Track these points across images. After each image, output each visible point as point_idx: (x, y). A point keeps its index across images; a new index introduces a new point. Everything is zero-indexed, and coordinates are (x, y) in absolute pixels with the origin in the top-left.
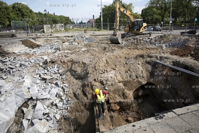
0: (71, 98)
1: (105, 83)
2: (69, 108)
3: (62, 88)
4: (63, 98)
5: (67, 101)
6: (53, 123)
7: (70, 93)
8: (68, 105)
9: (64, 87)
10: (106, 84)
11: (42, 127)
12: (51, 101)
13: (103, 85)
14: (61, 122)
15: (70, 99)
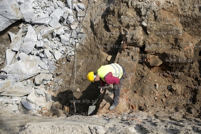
0: (86, 29)
1: (143, 13)
2: (77, 44)
3: (75, 10)
4: (73, 27)
5: (78, 34)
6: (48, 64)
7: (86, 21)
8: (76, 41)
9: (78, 9)
10: (145, 16)
11: (28, 66)
12: (50, 29)
13: (141, 16)
14: (61, 64)
15: (82, 30)
